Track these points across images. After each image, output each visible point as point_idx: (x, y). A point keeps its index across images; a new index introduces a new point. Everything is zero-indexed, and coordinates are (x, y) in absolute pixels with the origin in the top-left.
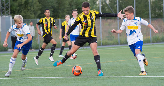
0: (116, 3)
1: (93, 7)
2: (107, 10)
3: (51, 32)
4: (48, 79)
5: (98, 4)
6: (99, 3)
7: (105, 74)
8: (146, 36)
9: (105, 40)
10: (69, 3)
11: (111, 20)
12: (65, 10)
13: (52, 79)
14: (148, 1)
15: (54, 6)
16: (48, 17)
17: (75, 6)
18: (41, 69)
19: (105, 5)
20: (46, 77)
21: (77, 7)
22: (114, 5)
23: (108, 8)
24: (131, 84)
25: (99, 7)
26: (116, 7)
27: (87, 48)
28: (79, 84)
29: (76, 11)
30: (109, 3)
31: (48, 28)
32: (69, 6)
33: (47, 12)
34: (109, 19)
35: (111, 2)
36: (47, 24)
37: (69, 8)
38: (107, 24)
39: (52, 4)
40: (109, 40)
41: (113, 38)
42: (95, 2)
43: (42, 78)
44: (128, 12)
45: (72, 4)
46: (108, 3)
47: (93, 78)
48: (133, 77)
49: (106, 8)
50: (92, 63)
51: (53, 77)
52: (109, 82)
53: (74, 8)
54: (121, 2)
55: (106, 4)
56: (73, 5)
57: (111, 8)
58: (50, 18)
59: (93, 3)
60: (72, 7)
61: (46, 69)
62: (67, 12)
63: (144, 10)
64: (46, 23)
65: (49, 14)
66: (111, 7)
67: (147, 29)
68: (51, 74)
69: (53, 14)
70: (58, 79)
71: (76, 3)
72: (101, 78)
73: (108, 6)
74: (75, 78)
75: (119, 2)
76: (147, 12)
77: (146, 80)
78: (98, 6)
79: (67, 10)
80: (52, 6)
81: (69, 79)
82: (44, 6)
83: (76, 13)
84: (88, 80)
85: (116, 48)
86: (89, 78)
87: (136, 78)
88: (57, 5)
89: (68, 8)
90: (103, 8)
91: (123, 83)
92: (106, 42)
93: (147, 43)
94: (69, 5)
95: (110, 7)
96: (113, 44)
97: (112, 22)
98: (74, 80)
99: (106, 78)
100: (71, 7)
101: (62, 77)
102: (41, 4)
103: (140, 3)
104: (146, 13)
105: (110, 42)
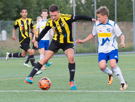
0: (93, 3)
1: (66, 7)
2: (82, 11)
3: (29, 36)
4: (10, 93)
5: (72, 4)
6: (73, 2)
7: (80, 88)
8: (129, 42)
9: (80, 47)
10: (37, 2)
11: (87, 23)
12: (32, 10)
13: (15, 93)
14: (132, 1)
15: (19, 5)
16: (24, 18)
17: (44, 6)
18: (2, 81)
19: (80, 4)
20: (8, 90)
21: (46, 7)
22: (91, 6)
23: (84, 9)
24: (109, 100)
25: (73, 8)
26: (93, 7)
27: (57, 56)
28: (47, 100)
29: (47, 11)
30: (85, 3)
31: (25, 31)
32: (37, 6)
33: (23, 12)
34: (84, 21)
35: (87, 1)
36: (23, 27)
37: (37, 8)
38: (83, 27)
39: (16, 2)
40: (84, 47)
41: (89, 44)
42: (69, 1)
43: (3, 92)
44: (100, 14)
45: (41, 3)
46: (83, 3)
47: (64, 93)
48: (113, 92)
49: (81, 8)
50: (63, 74)
51: (17, 90)
52: (83, 98)
53: (42, 8)
54: (99, 1)
55: (82, 4)
56: (41, 5)
57: (87, 9)
58: (27, 19)
59: (65, 2)
60: (41, 7)
61: (8, 81)
62: (35, 12)
63: (127, 11)
64: (23, 25)
65: (26, 14)
66: (87, 7)
67: (130, 35)
68: (14, 87)
69: (17, 14)
70: (22, 93)
71: (45, 3)
72: (74, 92)
73: (84, 6)
74: (43, 92)
75: (97, 1)
76: (131, 14)
77: (128, 95)
78: (71, 6)
79: (35, 11)
80: (16, 5)
81: (36, 93)
82: (6, 4)
83: (46, 14)
84: (58, 94)
85: (93, 57)
86: (59, 92)
87: (116, 92)
88: (22, 5)
89: (35, 7)
90: (77, 8)
91: (101, 99)
92: (80, 50)
93: (130, 51)
94: (36, 4)
95: (85, 7)
96: (89, 52)
97: (89, 25)
98: (42, 94)
99: (80, 92)
100: (39, 7)
101: (27, 90)
102: (3, 2)
103: (122, 3)
104: (129, 15)
105: (86, 49)
